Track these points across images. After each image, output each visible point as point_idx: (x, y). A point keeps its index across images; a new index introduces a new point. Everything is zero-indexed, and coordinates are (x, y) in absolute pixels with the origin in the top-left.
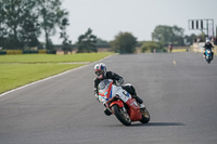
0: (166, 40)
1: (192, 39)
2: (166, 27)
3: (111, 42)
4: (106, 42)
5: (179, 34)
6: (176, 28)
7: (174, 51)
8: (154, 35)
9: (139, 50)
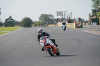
0: (46, 21)
1: (58, 20)
2: (45, 15)
3: (21, 22)
4: (18, 22)
5: (52, 18)
6: (50, 15)
7: (49, 26)
8: (40, 19)
9: (33, 25)
